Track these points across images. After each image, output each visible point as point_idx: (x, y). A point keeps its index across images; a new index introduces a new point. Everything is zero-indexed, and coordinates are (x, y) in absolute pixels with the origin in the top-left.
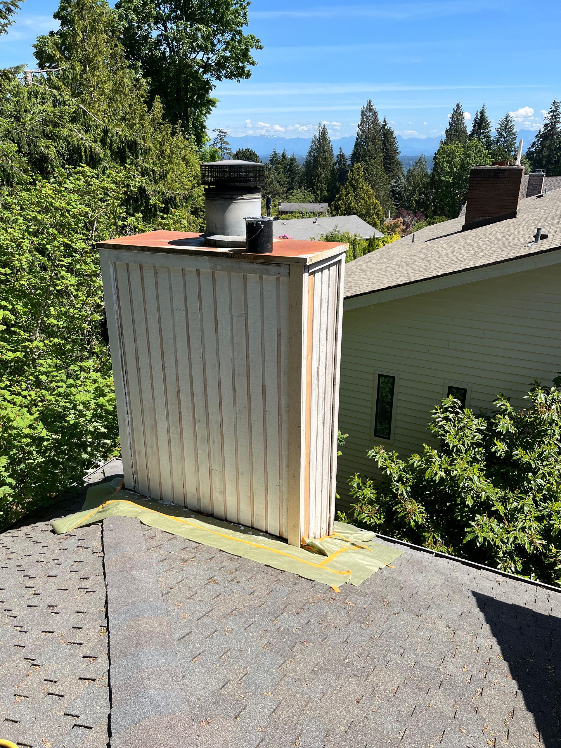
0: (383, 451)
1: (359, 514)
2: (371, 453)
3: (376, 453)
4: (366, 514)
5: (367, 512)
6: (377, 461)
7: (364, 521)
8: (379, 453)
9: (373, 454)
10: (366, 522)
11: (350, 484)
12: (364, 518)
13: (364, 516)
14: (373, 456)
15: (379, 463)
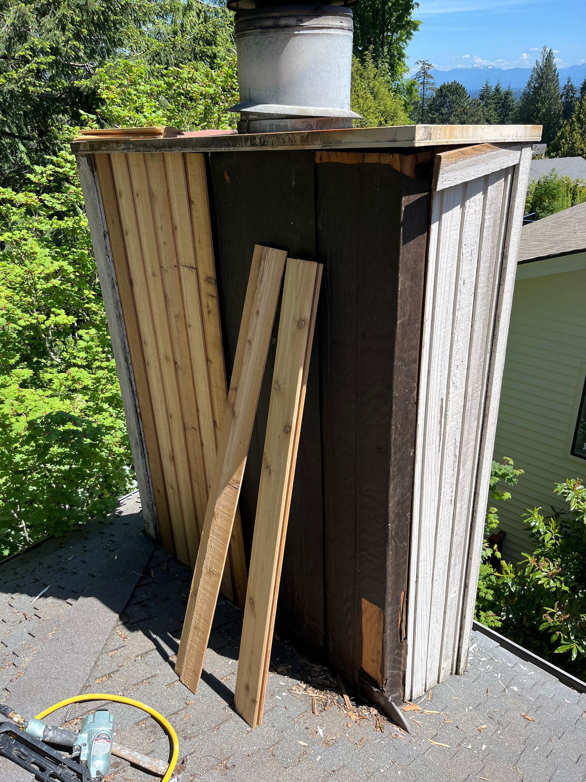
0: (581, 487)
1: (532, 572)
2: (561, 489)
3: (569, 489)
4: (544, 574)
5: (545, 570)
6: (570, 501)
7: (540, 582)
8: (573, 490)
9: (563, 490)
10: (542, 584)
11: (525, 521)
12: (539, 579)
13: (540, 576)
14: (564, 493)
15: (572, 504)
